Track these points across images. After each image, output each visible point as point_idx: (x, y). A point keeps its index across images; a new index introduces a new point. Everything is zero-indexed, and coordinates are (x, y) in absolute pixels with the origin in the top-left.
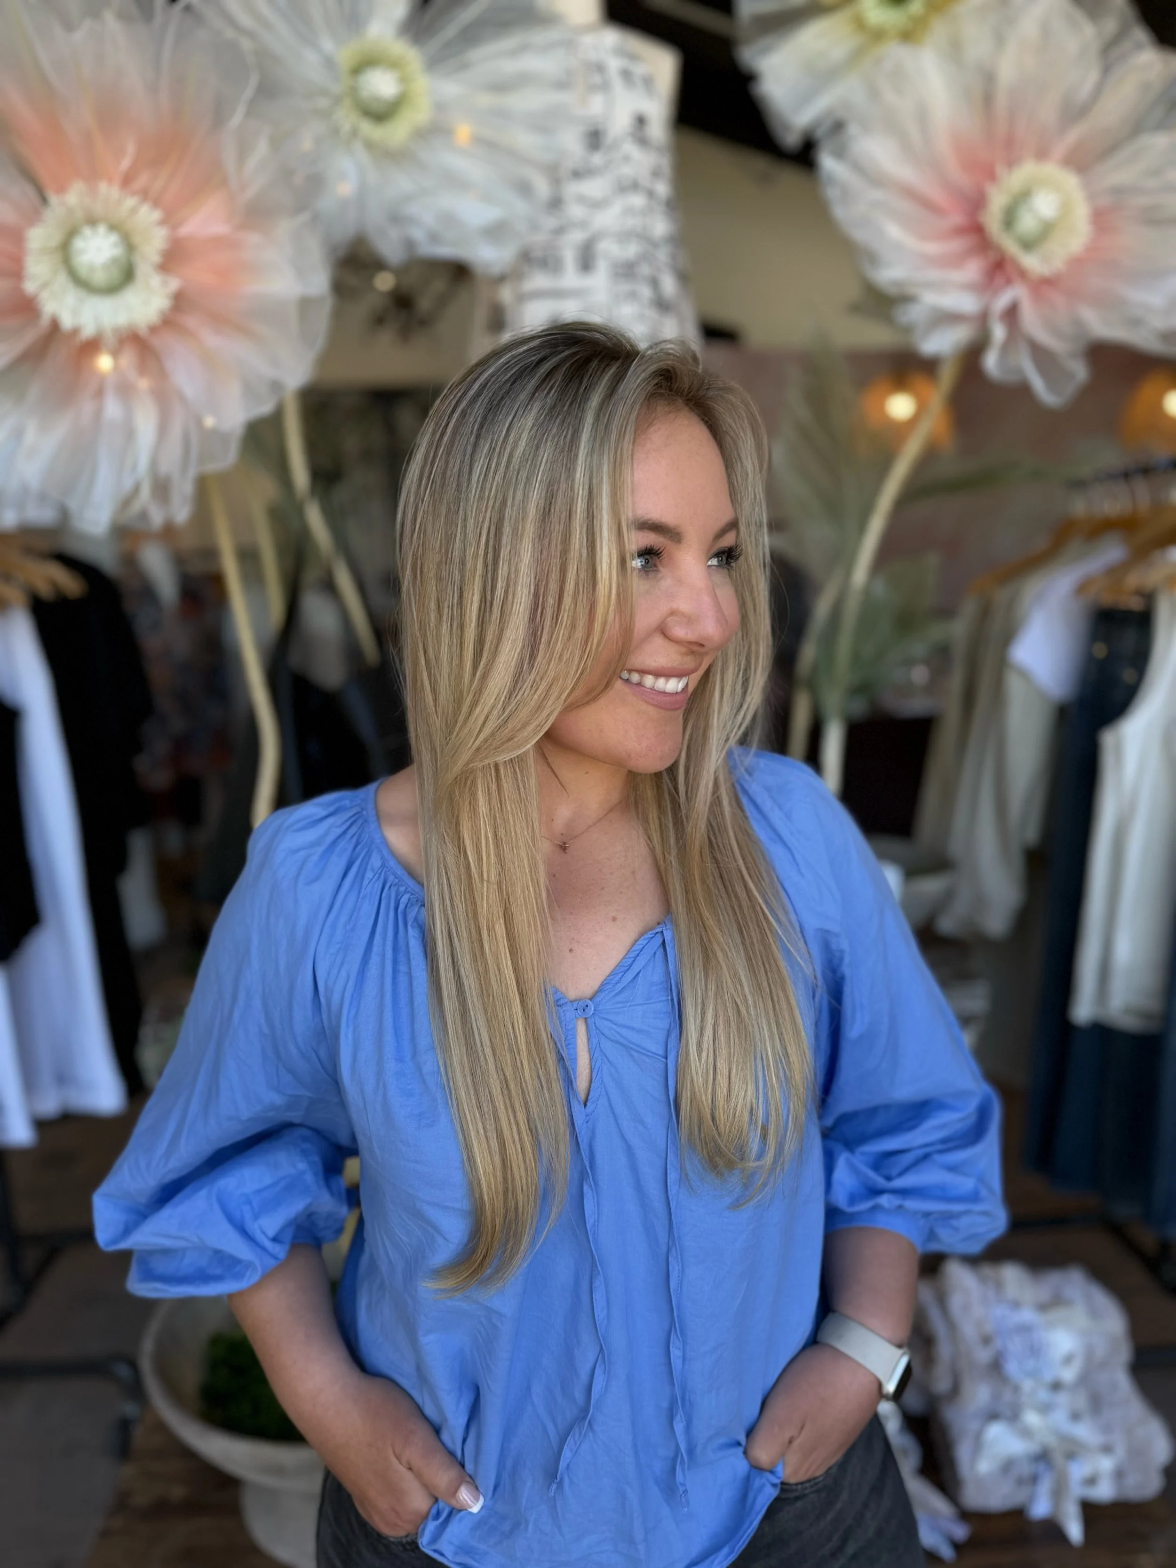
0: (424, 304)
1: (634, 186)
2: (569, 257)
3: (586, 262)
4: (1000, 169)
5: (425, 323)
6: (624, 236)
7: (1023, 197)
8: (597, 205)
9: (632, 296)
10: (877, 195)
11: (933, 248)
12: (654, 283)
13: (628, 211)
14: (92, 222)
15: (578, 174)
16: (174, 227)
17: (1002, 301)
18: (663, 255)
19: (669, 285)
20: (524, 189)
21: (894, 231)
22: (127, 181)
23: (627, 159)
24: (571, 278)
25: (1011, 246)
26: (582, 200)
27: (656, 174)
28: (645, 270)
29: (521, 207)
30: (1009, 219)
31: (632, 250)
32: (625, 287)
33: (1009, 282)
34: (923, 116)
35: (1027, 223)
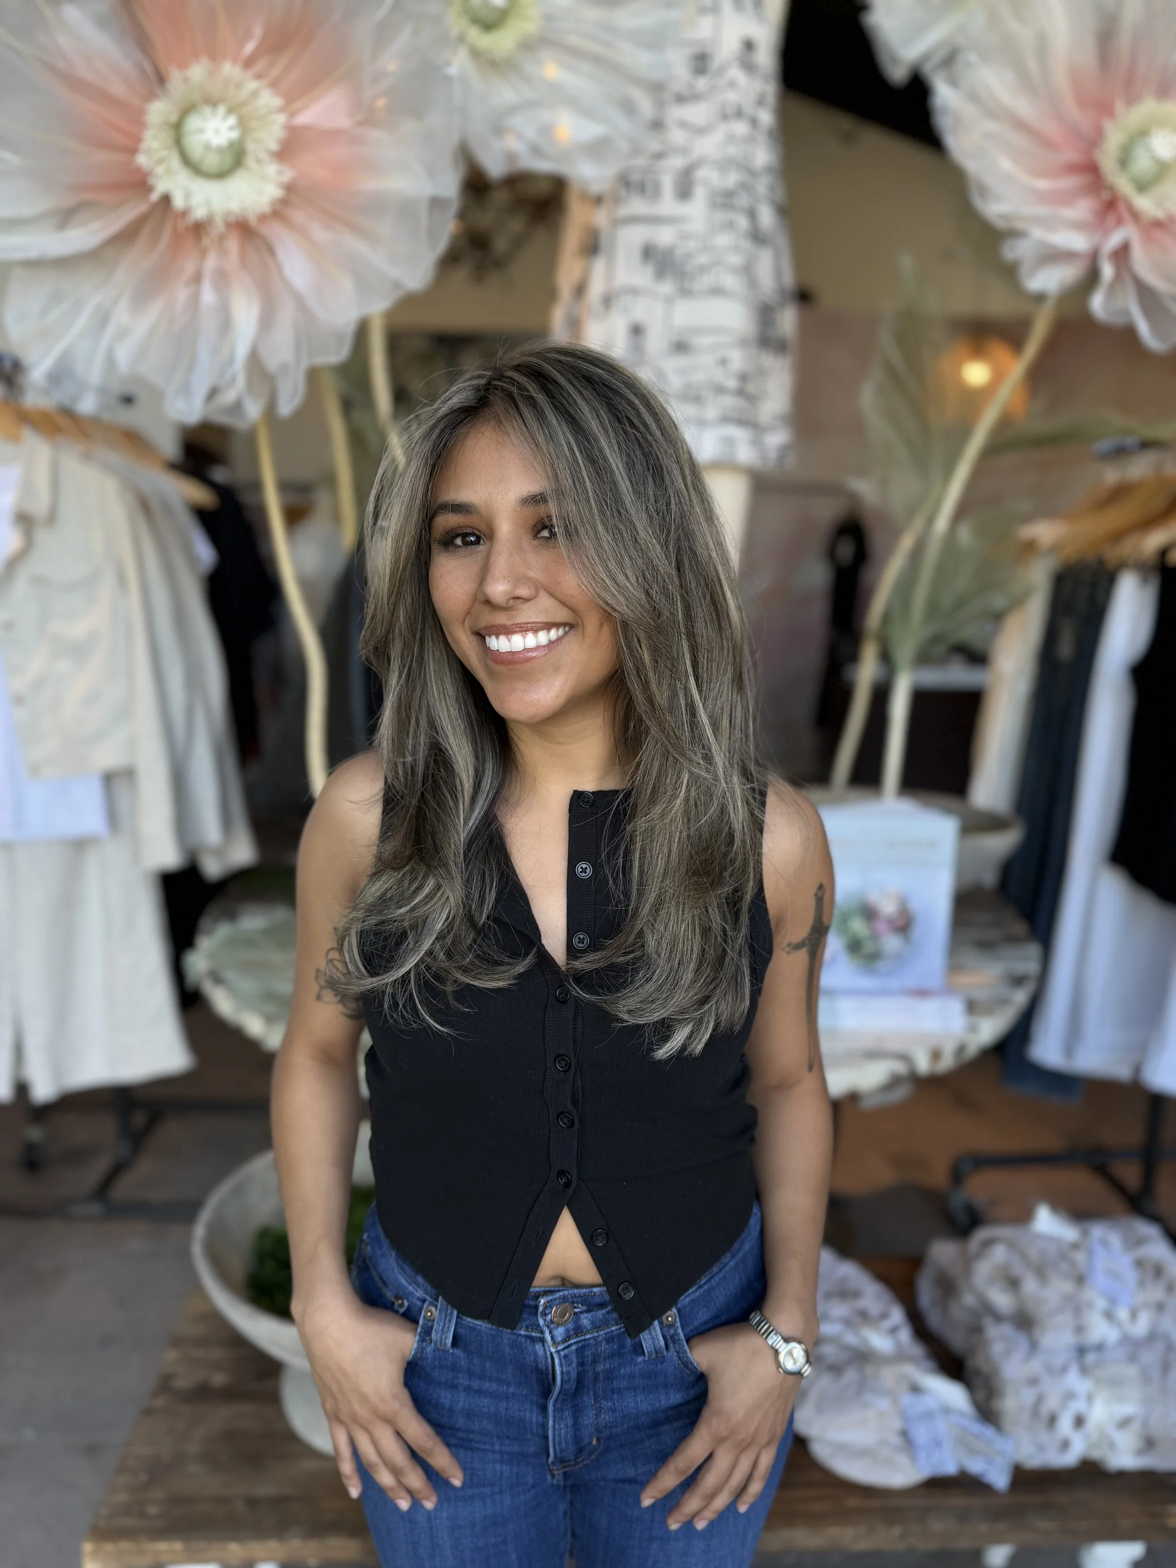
0: (501, 244)
1: (739, 114)
2: (668, 183)
3: (684, 191)
4: (1119, 107)
5: (499, 264)
6: (724, 165)
7: (1143, 133)
8: (700, 131)
9: (730, 226)
10: (990, 126)
11: (1043, 184)
12: (752, 214)
13: (731, 139)
14: (212, 102)
15: (681, 99)
16: (293, 114)
17: (1114, 240)
18: (763, 186)
19: (767, 217)
20: (629, 108)
21: (1006, 164)
22: (248, 63)
23: (732, 84)
24: (668, 205)
25: (1124, 185)
26: (683, 125)
27: (761, 102)
28: (743, 200)
29: (624, 125)
30: (1124, 161)
31: (732, 179)
32: (721, 216)
33: (1119, 222)
34: (1042, 46)
35: (1142, 163)
